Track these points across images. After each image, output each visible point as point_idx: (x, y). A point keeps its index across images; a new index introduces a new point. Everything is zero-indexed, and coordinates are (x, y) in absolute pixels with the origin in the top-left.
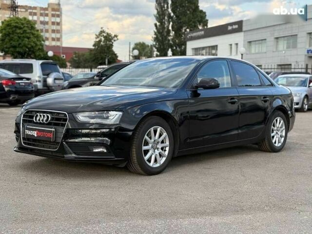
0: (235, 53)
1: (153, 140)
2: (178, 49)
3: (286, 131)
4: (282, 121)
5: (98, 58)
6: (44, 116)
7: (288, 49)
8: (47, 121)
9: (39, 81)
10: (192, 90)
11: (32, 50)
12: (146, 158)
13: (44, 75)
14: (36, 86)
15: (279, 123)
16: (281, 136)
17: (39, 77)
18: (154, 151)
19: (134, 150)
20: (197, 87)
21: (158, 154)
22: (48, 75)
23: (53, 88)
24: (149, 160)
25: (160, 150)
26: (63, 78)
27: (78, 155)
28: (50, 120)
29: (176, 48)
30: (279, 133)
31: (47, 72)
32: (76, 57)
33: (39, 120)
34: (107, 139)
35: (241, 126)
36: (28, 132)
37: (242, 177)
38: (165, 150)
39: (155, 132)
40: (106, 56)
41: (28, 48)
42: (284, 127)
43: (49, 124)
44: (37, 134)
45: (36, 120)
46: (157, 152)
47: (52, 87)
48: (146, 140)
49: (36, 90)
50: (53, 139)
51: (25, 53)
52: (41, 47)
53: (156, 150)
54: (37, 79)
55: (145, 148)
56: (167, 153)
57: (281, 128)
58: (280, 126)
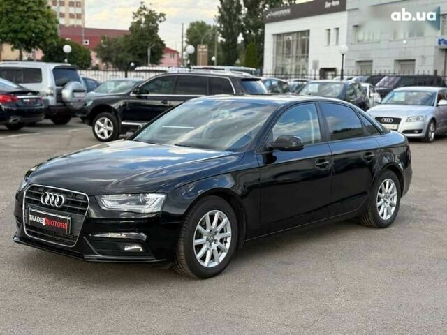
0: (335, 42)
1: (208, 231)
2: (252, 33)
3: (398, 197)
4: (393, 184)
5: (136, 47)
6: (55, 197)
7: (412, 38)
8: (59, 204)
9: (51, 94)
10: (264, 153)
11: (41, 36)
12: (199, 256)
13: (57, 85)
14: (47, 101)
15: (389, 187)
16: (391, 205)
17: (52, 88)
18: (210, 245)
19: (182, 246)
20: (271, 149)
21: (216, 249)
22: (64, 85)
23: (71, 104)
24: (203, 258)
25: (219, 243)
26: (85, 89)
27: (103, 254)
28: (65, 203)
29: (250, 32)
30: (389, 201)
31: (62, 80)
32: (104, 43)
33: (49, 202)
34: (143, 235)
35: (333, 201)
36: (33, 218)
37: (333, 281)
38: (226, 242)
39: (212, 217)
40: (148, 44)
41: (35, 34)
42: (395, 192)
43: (63, 209)
44: (46, 222)
45: (44, 201)
46: (214, 246)
47: (69, 102)
48: (198, 231)
49: (47, 107)
50: (68, 232)
51: (31, 40)
52: (53, 32)
53: (213, 244)
54: (49, 91)
55: (197, 242)
56: (228, 246)
57: (391, 193)
58: (390, 191)
